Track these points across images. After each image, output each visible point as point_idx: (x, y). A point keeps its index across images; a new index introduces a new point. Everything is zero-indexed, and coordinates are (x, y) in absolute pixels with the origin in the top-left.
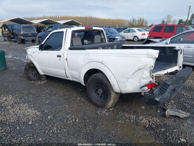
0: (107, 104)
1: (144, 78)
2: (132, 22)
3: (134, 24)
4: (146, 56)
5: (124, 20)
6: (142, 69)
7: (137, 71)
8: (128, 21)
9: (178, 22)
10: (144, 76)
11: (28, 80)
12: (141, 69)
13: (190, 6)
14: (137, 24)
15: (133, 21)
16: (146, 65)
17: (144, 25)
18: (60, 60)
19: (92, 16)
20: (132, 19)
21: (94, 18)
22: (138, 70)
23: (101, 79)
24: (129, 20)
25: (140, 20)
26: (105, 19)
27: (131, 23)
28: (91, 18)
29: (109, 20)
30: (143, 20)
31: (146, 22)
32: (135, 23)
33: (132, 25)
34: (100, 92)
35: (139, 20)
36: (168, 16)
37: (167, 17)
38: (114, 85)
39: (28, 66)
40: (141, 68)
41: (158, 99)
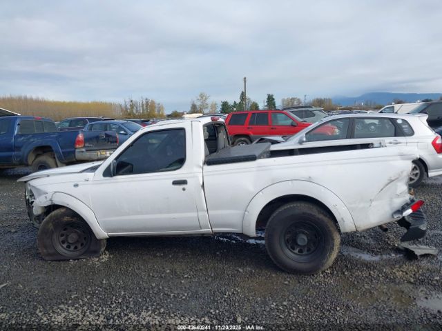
0: (324, 261)
1: (398, 196)
2: (128, 107)
3: (135, 111)
4: (398, 157)
5: (111, 104)
6: (396, 179)
7: (387, 185)
8: (121, 106)
9: (221, 107)
10: (398, 192)
11: (52, 261)
12: (393, 181)
13: (245, 78)
14: (141, 111)
15: (132, 106)
16: (402, 172)
17: (156, 113)
18: (184, 189)
19: (29, 96)
20: (128, 100)
21: (31, 100)
22: (389, 183)
23: (309, 214)
24: (123, 103)
25: (147, 103)
26: (64, 102)
27: (126, 109)
28: (26, 99)
29: (75, 104)
30: (153, 102)
31: (160, 108)
32: (137, 111)
33: (130, 114)
34: (304, 240)
35: (144, 103)
36: (202, 96)
37: (199, 98)
38: (342, 219)
39: (51, 224)
40: (393, 179)
41: (424, 227)
